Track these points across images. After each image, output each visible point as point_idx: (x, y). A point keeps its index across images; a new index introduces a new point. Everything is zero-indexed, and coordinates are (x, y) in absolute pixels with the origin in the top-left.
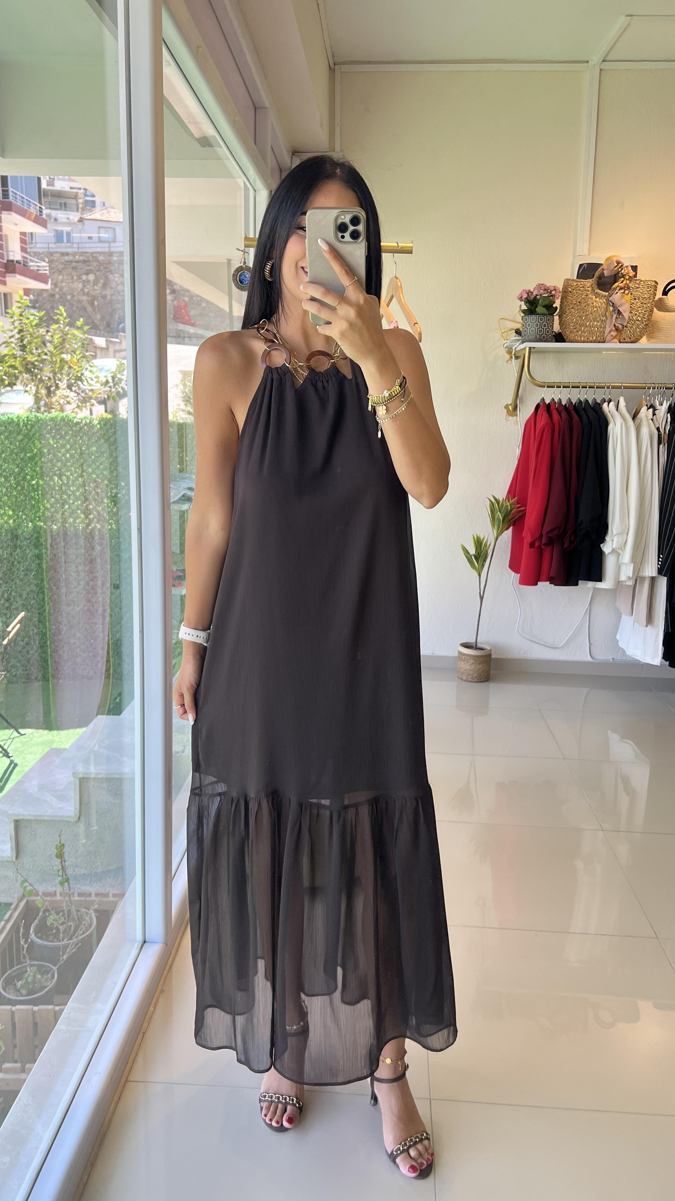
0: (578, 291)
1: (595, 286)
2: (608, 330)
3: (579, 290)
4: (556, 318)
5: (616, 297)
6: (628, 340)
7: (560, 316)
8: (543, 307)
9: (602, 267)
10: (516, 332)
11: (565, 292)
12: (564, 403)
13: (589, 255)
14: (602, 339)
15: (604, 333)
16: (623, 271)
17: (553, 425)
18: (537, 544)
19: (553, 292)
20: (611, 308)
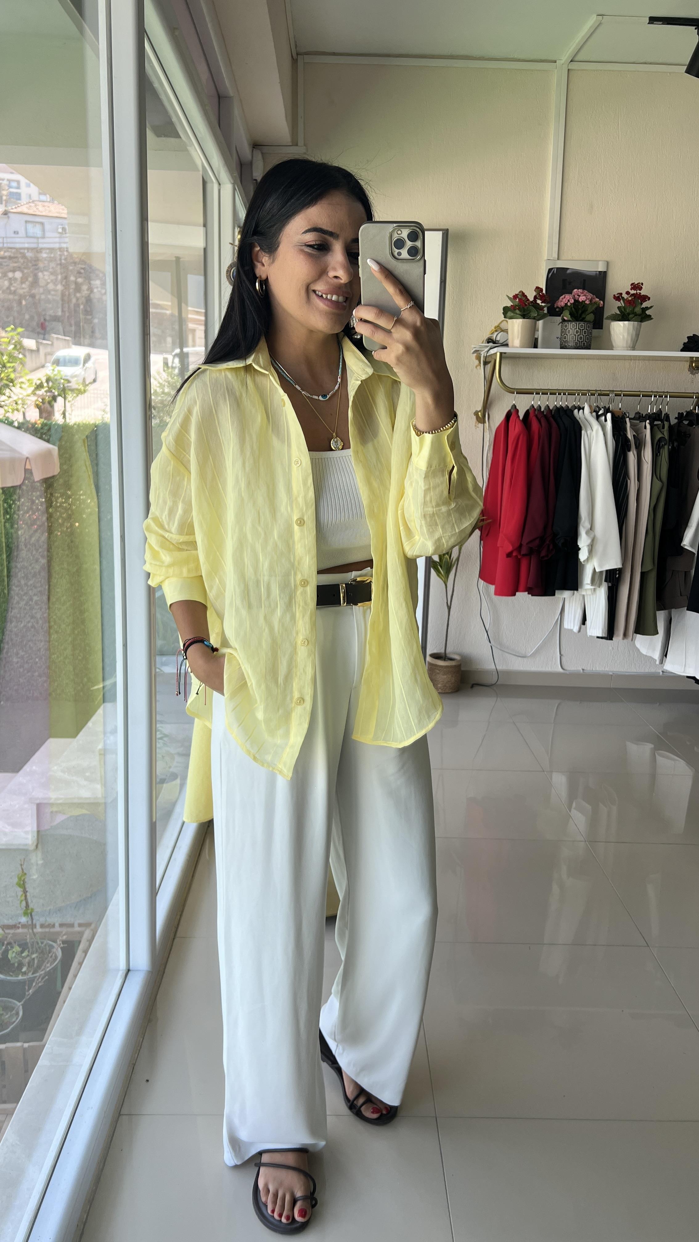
13: (558, 259)
18: (514, 555)
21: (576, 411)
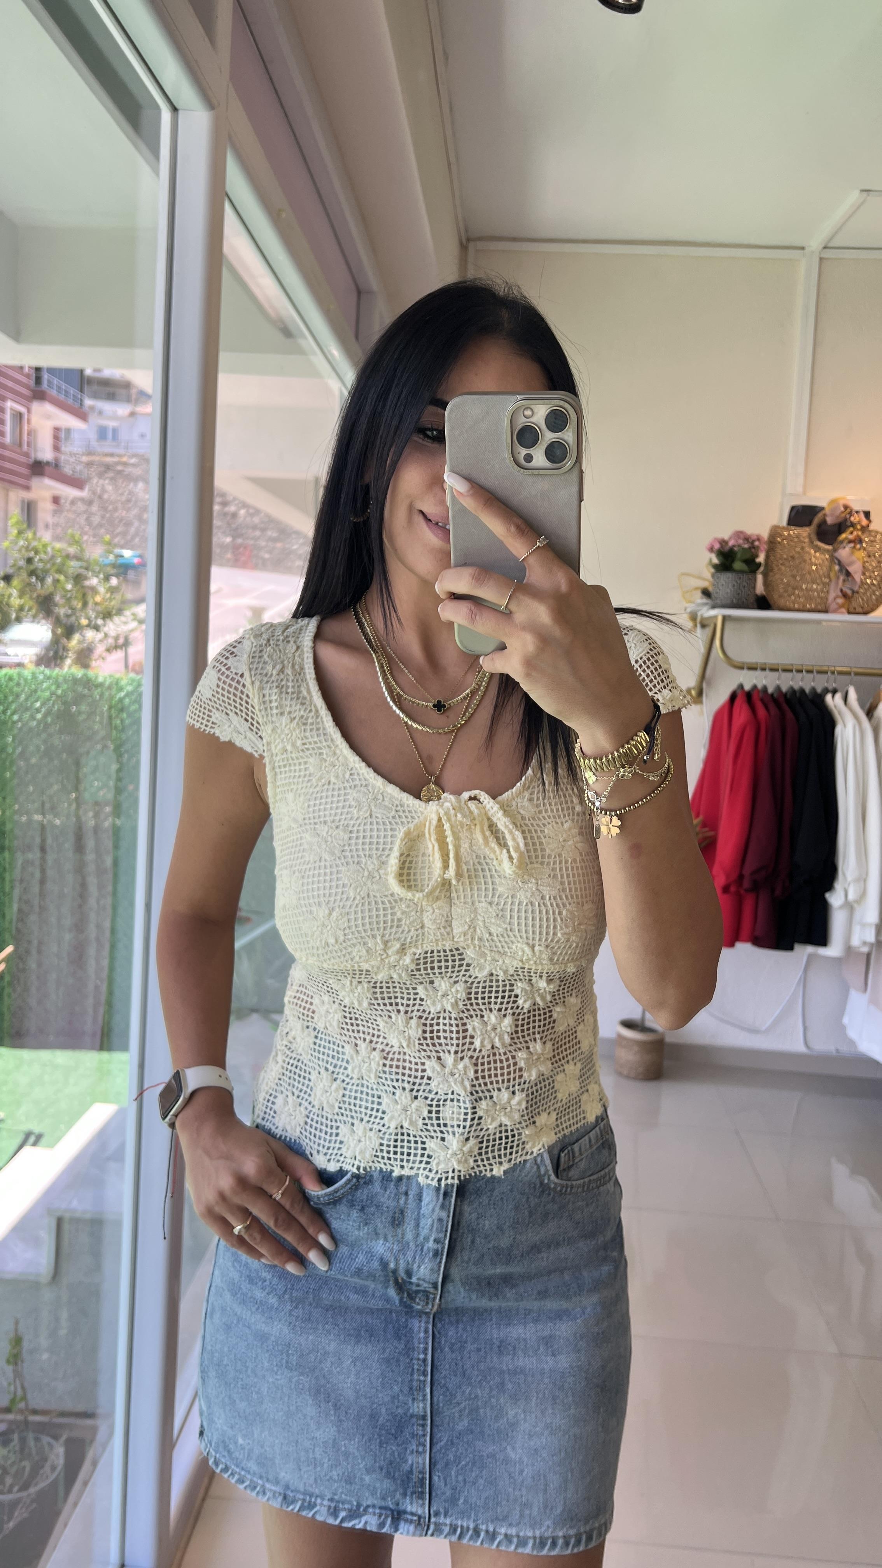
0: (790, 543)
1: (814, 537)
2: (832, 595)
3: (792, 541)
4: (760, 578)
5: (844, 553)
6: (859, 610)
8: (744, 561)
9: (823, 512)
10: (702, 594)
11: (772, 543)
12: (770, 692)
13: (804, 494)
14: (824, 608)
15: (827, 599)
16: (852, 519)
17: (758, 723)
18: (733, 889)
19: (757, 543)
20: (837, 568)
21: (829, 698)
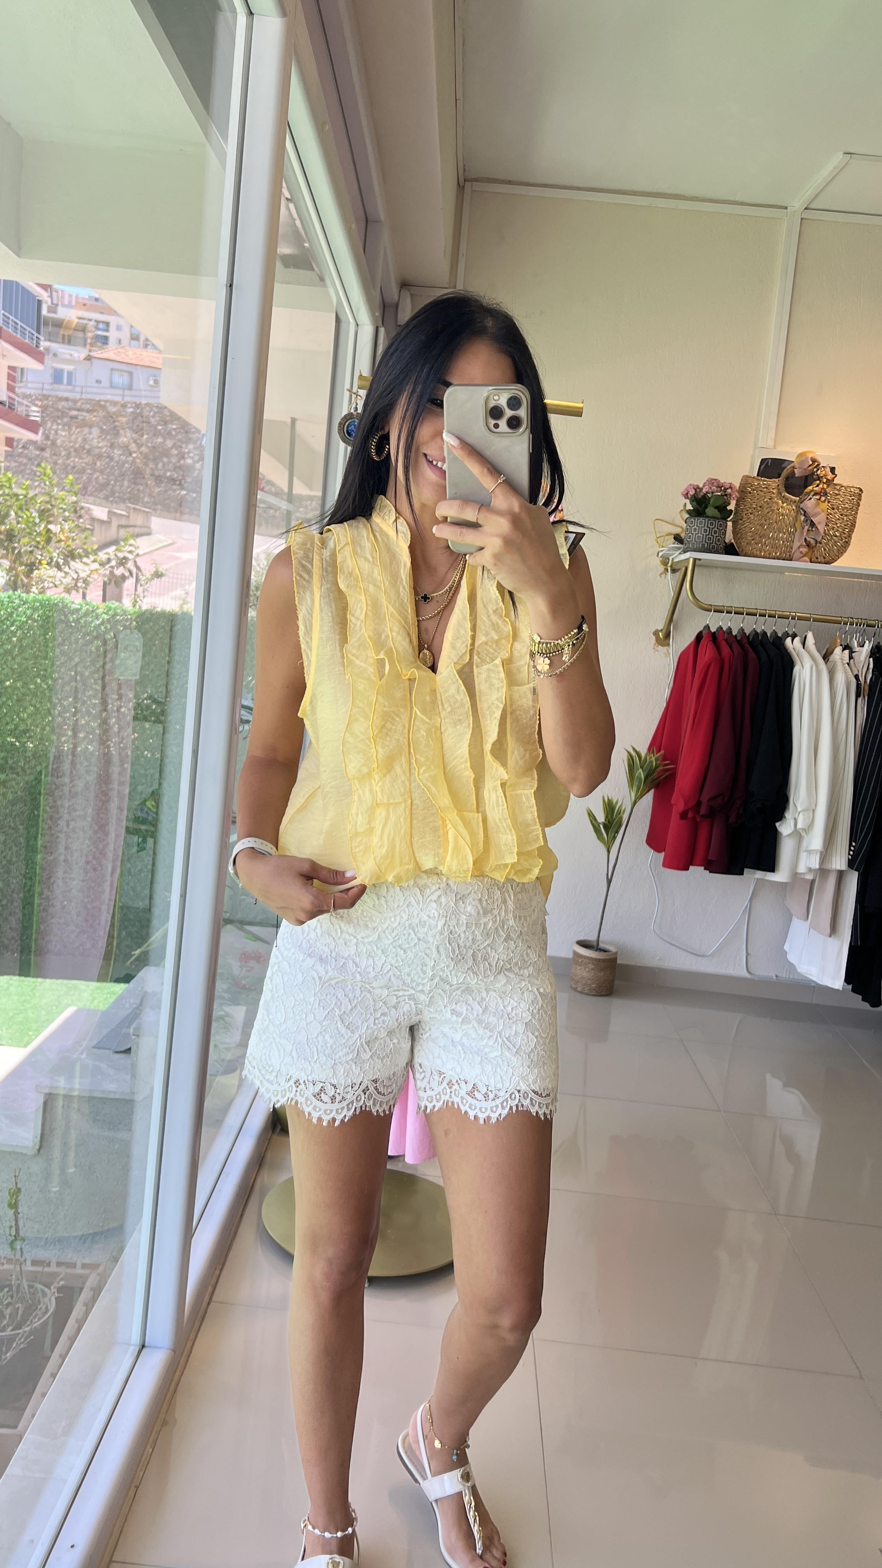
0: (760, 493)
1: (782, 488)
2: (796, 544)
3: (761, 491)
4: (730, 524)
5: (810, 504)
6: (821, 559)
7: (735, 523)
8: (716, 508)
9: (792, 465)
10: (674, 538)
11: (743, 491)
12: (734, 633)
13: (775, 447)
14: (788, 556)
15: (791, 548)
16: (819, 472)
17: (722, 661)
18: (690, 815)
19: (729, 491)
20: (803, 518)
21: (788, 641)
